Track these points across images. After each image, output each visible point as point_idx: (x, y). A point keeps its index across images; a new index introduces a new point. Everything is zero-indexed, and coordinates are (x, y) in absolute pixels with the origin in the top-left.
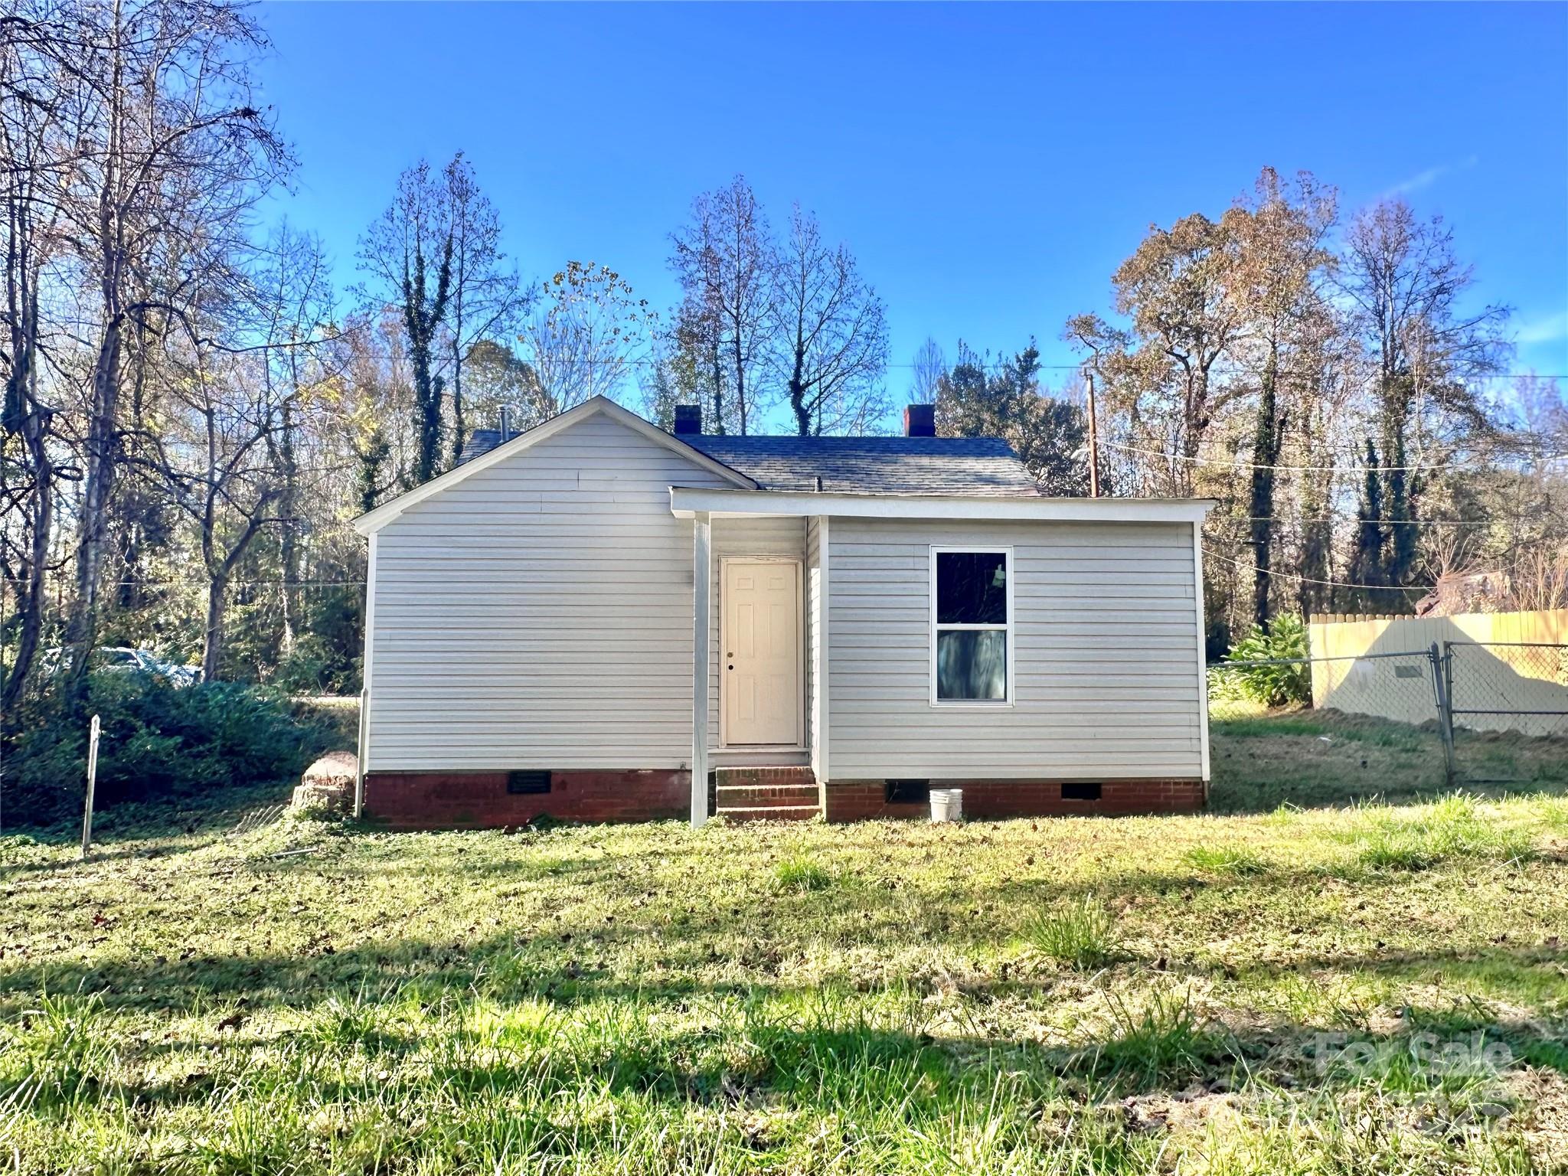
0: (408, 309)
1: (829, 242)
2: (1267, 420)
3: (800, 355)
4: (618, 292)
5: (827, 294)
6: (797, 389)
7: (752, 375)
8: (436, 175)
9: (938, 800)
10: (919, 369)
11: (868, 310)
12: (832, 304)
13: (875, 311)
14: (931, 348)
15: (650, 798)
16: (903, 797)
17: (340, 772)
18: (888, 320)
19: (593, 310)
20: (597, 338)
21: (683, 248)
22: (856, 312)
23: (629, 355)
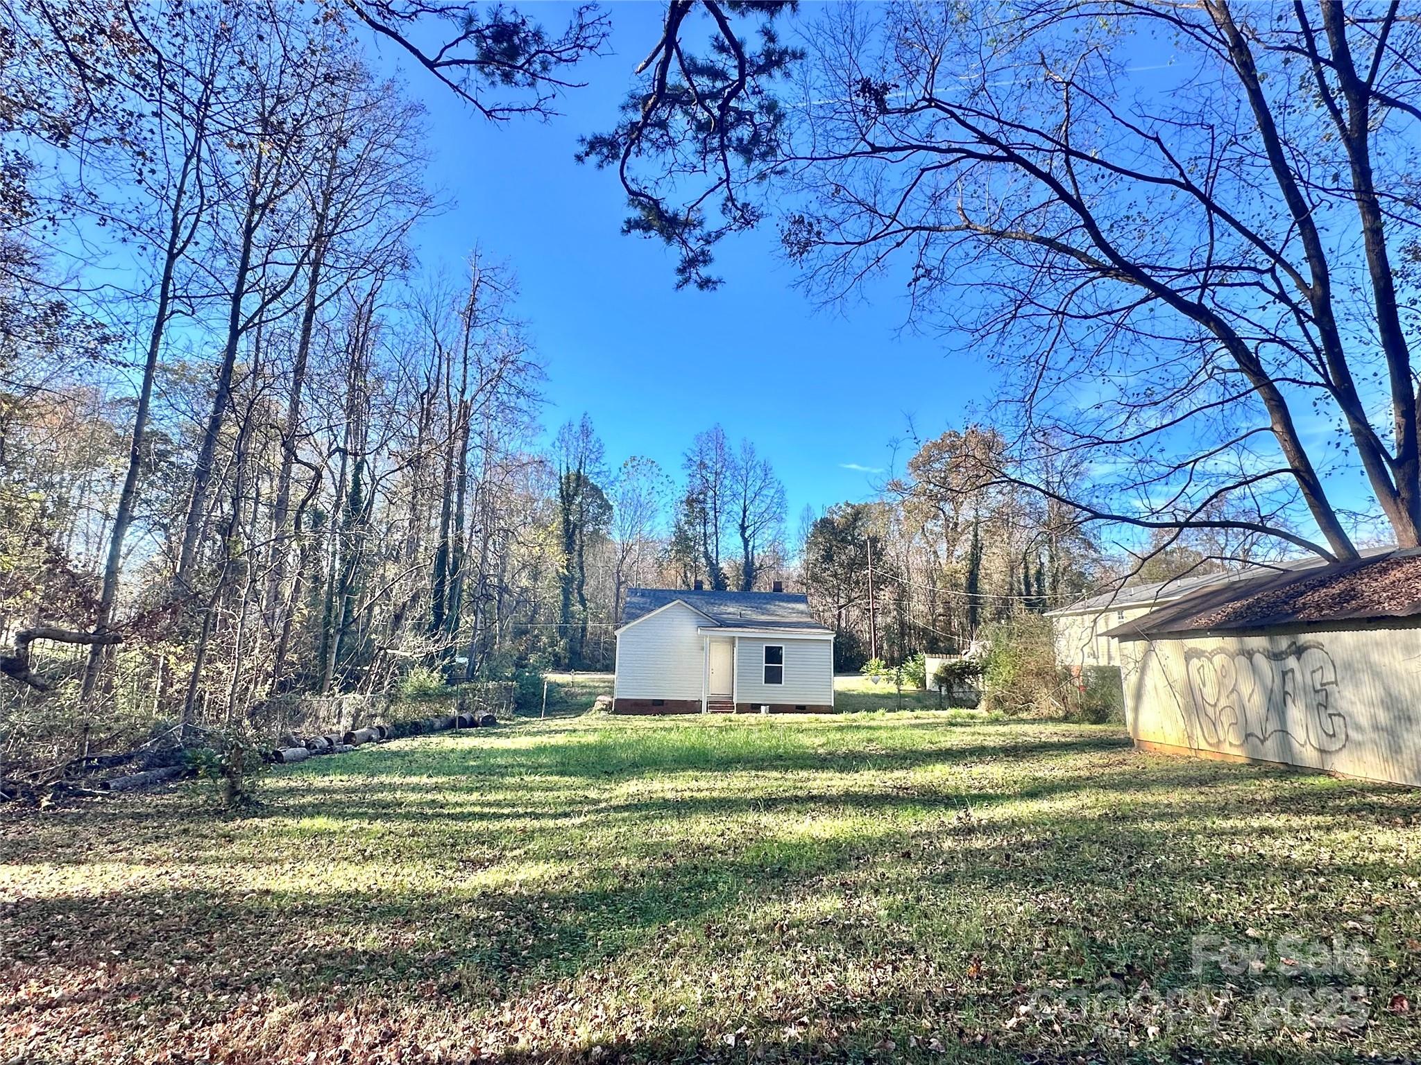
0: (561, 489)
1: (759, 457)
2: (975, 546)
3: (745, 512)
4: (655, 470)
5: (758, 483)
6: (743, 528)
7: (723, 518)
8: (576, 428)
9: (763, 708)
10: (803, 519)
11: (777, 492)
12: (760, 489)
13: (781, 492)
14: (808, 509)
15: (691, 707)
16: (755, 708)
17: (607, 699)
18: (787, 496)
19: (643, 479)
20: (644, 493)
21: (690, 460)
22: (772, 492)
23: (660, 502)
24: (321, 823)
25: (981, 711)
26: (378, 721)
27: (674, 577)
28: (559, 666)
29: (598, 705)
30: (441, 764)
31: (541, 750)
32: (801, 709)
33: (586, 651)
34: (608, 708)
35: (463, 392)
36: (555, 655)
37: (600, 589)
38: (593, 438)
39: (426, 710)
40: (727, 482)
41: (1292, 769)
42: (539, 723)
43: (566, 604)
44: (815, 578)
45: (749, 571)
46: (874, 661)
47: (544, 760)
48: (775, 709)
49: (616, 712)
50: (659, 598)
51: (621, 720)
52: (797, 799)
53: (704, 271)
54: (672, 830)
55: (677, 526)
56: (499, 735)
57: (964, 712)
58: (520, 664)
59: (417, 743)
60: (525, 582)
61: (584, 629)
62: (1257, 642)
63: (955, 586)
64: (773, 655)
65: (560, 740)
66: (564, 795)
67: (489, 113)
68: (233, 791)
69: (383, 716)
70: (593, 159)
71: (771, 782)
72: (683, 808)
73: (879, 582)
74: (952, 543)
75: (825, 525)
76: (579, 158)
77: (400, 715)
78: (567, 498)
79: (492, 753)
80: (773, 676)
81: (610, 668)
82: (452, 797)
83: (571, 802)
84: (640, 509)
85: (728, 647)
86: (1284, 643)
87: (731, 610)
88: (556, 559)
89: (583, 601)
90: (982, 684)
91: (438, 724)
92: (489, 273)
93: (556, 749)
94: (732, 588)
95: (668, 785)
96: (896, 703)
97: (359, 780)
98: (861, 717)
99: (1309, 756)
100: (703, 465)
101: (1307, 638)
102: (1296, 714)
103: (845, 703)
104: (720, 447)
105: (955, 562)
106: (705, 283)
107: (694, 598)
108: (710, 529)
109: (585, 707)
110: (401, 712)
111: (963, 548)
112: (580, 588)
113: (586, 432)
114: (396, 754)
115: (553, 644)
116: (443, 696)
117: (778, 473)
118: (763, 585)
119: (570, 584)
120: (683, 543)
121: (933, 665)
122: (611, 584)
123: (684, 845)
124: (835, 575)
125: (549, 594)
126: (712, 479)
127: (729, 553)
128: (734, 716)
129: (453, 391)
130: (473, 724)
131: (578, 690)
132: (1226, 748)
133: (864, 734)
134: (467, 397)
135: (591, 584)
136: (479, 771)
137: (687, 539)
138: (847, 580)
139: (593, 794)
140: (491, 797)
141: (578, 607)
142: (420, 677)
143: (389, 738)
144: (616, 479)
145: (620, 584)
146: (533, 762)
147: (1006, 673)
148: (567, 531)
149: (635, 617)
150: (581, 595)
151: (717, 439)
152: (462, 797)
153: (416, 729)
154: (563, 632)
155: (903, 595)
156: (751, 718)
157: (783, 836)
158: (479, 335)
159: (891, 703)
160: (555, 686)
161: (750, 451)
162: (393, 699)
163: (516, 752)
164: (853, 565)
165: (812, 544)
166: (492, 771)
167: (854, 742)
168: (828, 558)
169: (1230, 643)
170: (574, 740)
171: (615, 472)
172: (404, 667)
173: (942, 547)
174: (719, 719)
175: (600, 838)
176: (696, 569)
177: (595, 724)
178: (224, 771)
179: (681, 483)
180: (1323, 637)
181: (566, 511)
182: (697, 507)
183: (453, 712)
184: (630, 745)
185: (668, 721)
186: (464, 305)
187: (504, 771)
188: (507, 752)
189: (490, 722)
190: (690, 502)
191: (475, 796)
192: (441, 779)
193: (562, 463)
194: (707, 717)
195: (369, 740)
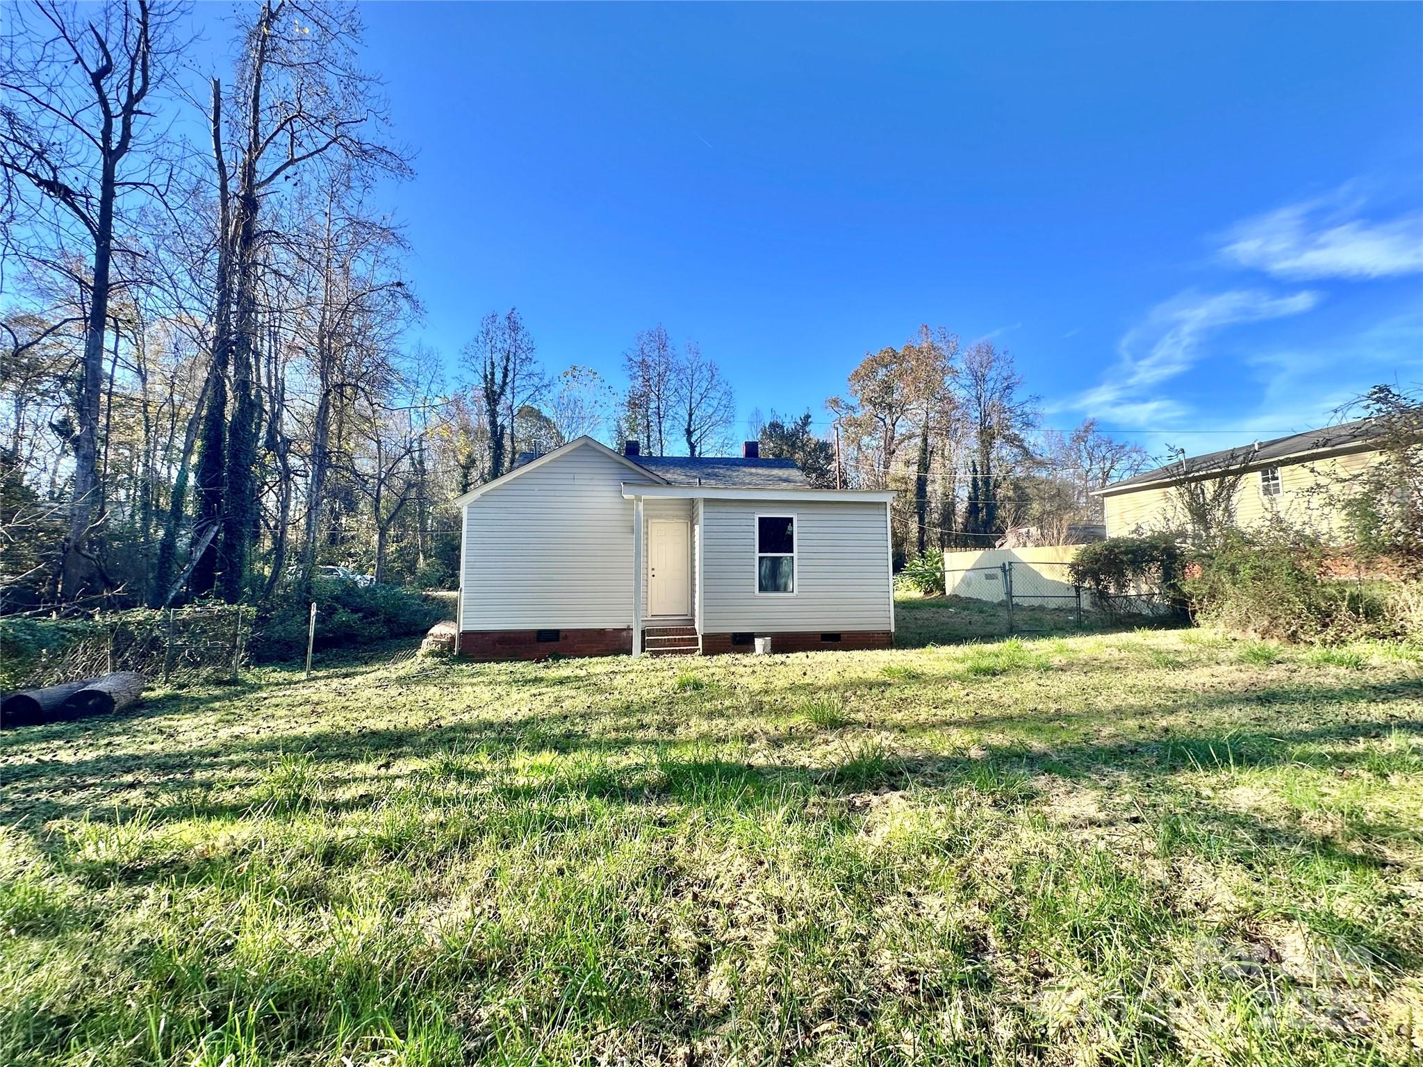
1: (705, 358)
2: (924, 451)
3: (691, 415)
5: (705, 384)
6: (689, 433)
8: (502, 320)
9: (759, 643)
13: (728, 394)
15: (611, 643)
16: (742, 643)
17: (448, 631)
18: (735, 398)
19: (584, 390)
20: (586, 405)
21: (630, 360)
22: (719, 394)
29: (427, 645)
32: (834, 640)
34: (445, 650)
48: (785, 643)
49: (461, 658)
55: (619, 432)
64: (774, 535)
75: (774, 429)
117: (726, 374)
128: (700, 659)
148: (494, 433)
151: (660, 340)
156: (736, 662)
161: (695, 351)
181: (492, 412)
190: (632, 406)
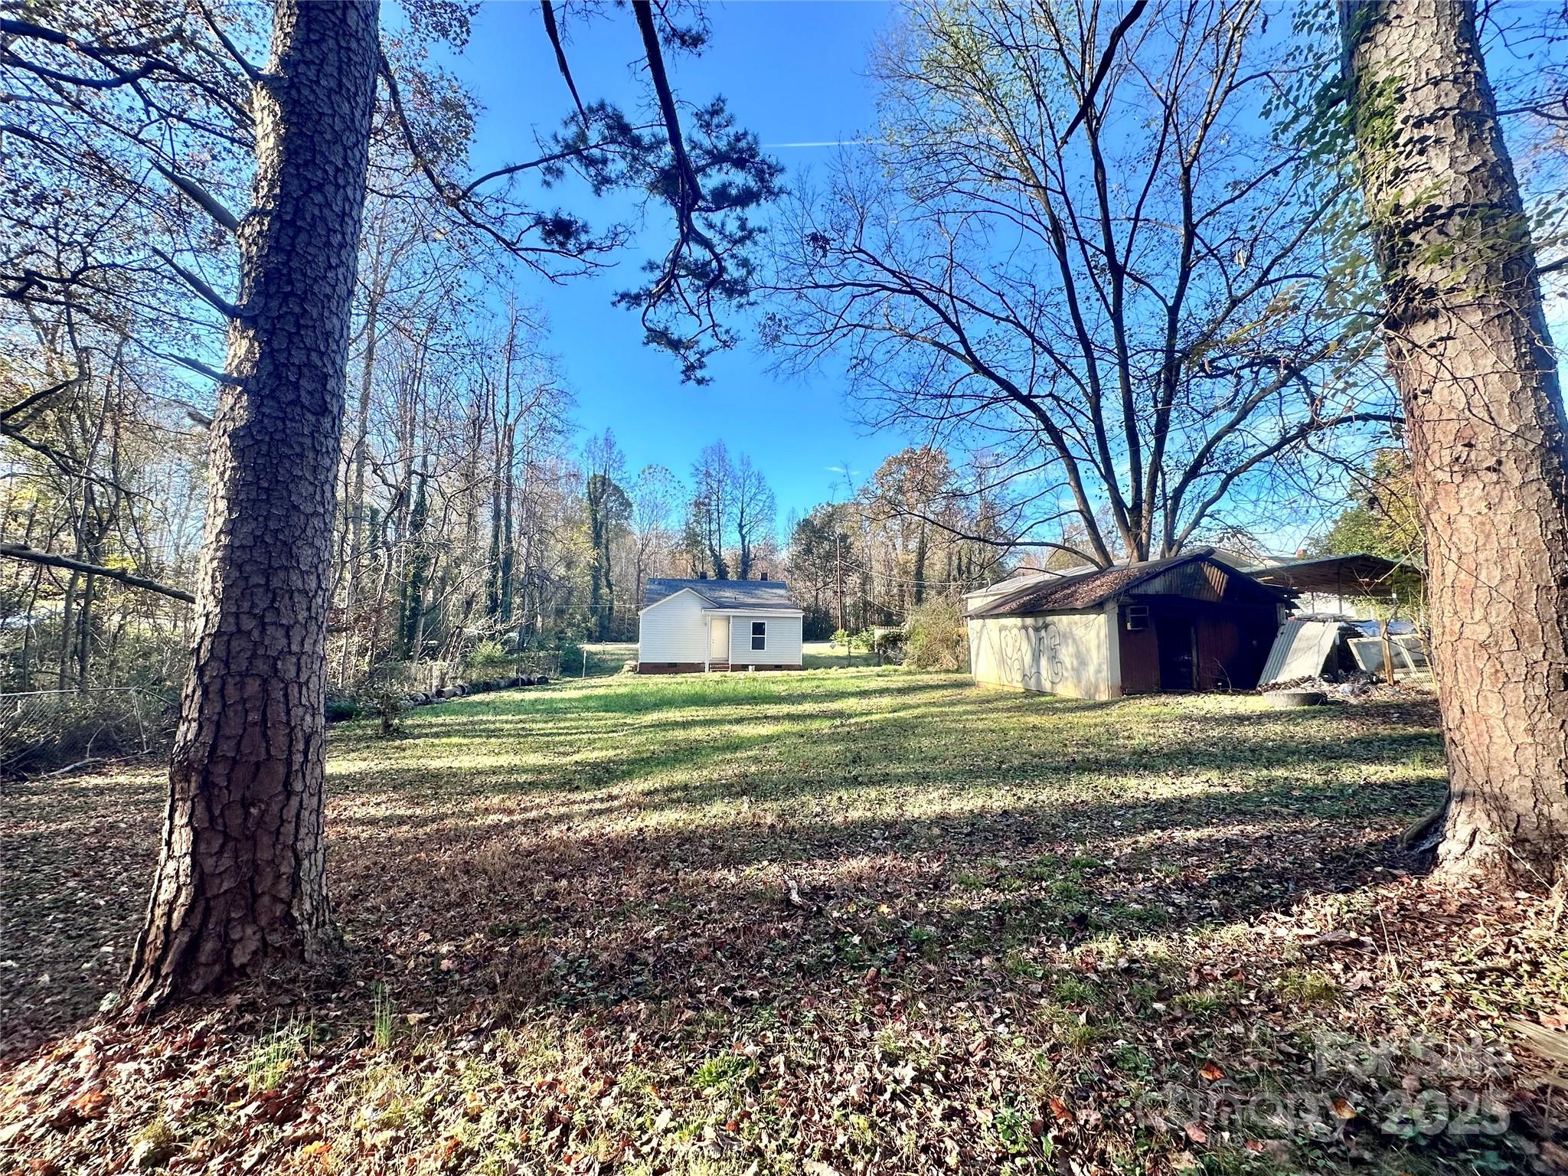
0: (589, 493)
1: (755, 469)
3: (742, 513)
5: (753, 490)
6: (741, 527)
7: (723, 520)
8: (601, 441)
9: (750, 668)
13: (772, 497)
14: (793, 511)
15: (697, 668)
16: (745, 668)
17: (633, 663)
18: (777, 501)
19: (658, 485)
20: (659, 496)
21: (697, 469)
22: (764, 497)
23: (673, 503)
24: (455, 740)
25: (904, 667)
26: (459, 682)
27: (685, 566)
28: (592, 638)
29: (626, 668)
30: (519, 708)
31: (589, 698)
32: (778, 667)
33: (613, 626)
34: (633, 669)
35: (506, 416)
36: (588, 629)
37: (623, 576)
38: (615, 450)
39: (493, 674)
40: (728, 488)
41: (1042, 693)
42: (580, 682)
43: (596, 588)
44: (798, 567)
45: (746, 561)
46: (840, 632)
47: (591, 704)
48: (759, 668)
49: (640, 672)
50: (672, 586)
51: (644, 678)
52: (757, 718)
53: (699, 374)
54: (680, 734)
55: (687, 524)
56: (554, 690)
57: (892, 667)
58: (560, 636)
59: (492, 696)
60: (561, 571)
61: (611, 609)
62: (1029, 621)
63: (906, 573)
64: (759, 629)
65: (601, 691)
66: (609, 722)
67: (552, 279)
68: (387, 726)
69: (462, 678)
70: (623, 304)
71: (745, 710)
72: (686, 725)
73: (847, 571)
74: (906, 538)
75: (806, 525)
76: (614, 304)
77: (474, 676)
78: (594, 501)
79: (552, 701)
80: (758, 644)
81: (633, 638)
82: (534, 726)
83: (616, 726)
84: (656, 509)
85: (725, 623)
86: (1040, 622)
87: (727, 594)
88: (588, 555)
89: (609, 585)
90: (908, 647)
91: (503, 684)
92: (524, 312)
93: (600, 697)
94: (732, 576)
95: (678, 714)
96: (848, 661)
97: (464, 719)
98: (820, 672)
99: (1047, 686)
100: (708, 474)
101: (1049, 619)
102: (1044, 662)
103: (810, 663)
104: (722, 459)
105: (905, 554)
106: (700, 382)
107: (699, 586)
108: (714, 527)
109: (616, 670)
110: (474, 675)
111: (913, 545)
112: (607, 574)
113: (609, 444)
114: (481, 703)
115: (585, 620)
116: (504, 663)
117: (770, 482)
118: (755, 574)
119: (600, 573)
120: (693, 540)
121: (879, 632)
122: (632, 571)
123: (686, 740)
124: (814, 565)
125: (582, 580)
126: (715, 486)
127: (729, 547)
128: (729, 673)
129: (499, 416)
130: (530, 683)
131: (608, 657)
132: (1015, 684)
133: (815, 683)
134: (510, 421)
135: (616, 570)
136: (548, 711)
137: (696, 535)
138: (823, 568)
139: (628, 721)
140: (562, 725)
141: (605, 591)
142: (487, 648)
143: (469, 694)
144: (636, 484)
145: (640, 571)
146: (584, 704)
147: (922, 639)
148: (595, 528)
149: (654, 601)
150: (608, 581)
151: (719, 452)
152: (540, 725)
153: (487, 687)
154: (594, 611)
155: (866, 579)
156: (741, 674)
157: (742, 734)
158: (518, 366)
159: (845, 662)
160: (590, 654)
161: (746, 462)
162: (469, 665)
163: (570, 700)
164: (829, 556)
165: (797, 541)
166: (557, 711)
167: (807, 687)
168: (808, 551)
169: (1018, 621)
170: (611, 691)
171: (635, 479)
172: (474, 641)
173: (899, 542)
174: (717, 675)
175: (635, 740)
176: (703, 561)
177: (624, 681)
178: (379, 713)
179: (691, 488)
180: (1056, 618)
181: (594, 513)
182: (704, 509)
183: (513, 675)
184: (652, 694)
185: (679, 678)
186: (504, 341)
187: (566, 711)
188: (562, 700)
189: (543, 682)
190: (697, 504)
191: (550, 725)
192: (522, 717)
193: (589, 470)
194: (710, 676)
195: (455, 695)
